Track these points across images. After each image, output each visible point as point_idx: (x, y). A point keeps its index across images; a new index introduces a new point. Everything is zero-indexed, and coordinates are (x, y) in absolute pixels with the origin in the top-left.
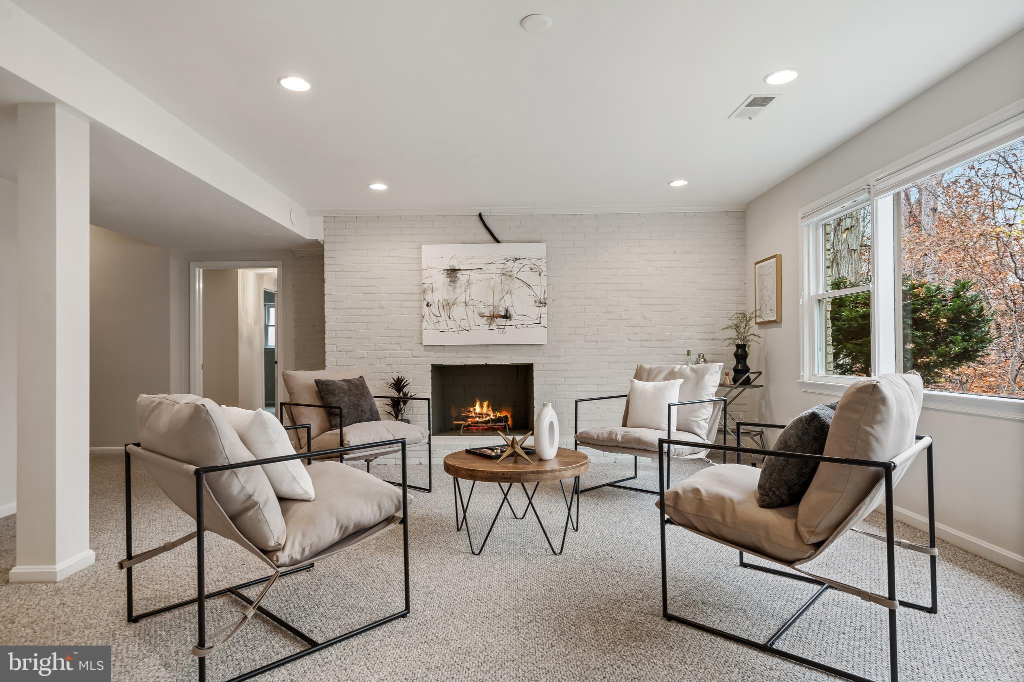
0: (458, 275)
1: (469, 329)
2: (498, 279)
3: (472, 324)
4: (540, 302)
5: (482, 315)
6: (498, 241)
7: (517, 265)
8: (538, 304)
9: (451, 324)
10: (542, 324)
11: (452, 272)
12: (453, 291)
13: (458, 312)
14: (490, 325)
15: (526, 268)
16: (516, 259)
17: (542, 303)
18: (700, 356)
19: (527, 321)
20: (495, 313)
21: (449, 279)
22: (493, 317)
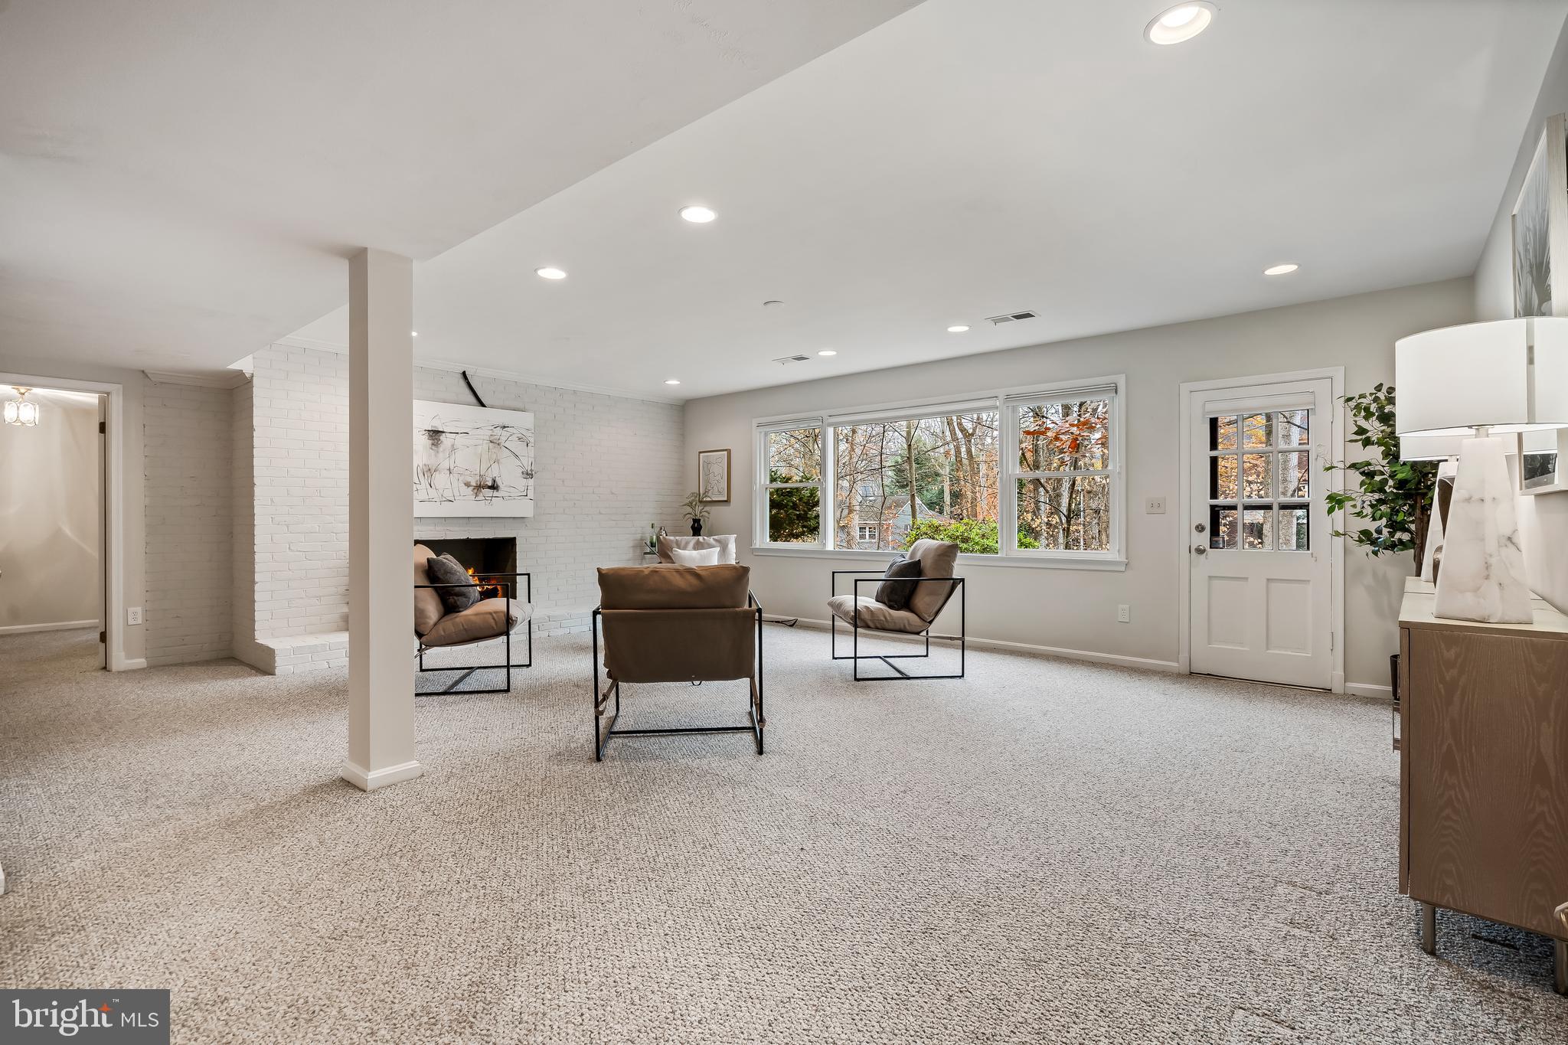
0: (441, 438)
1: (452, 499)
2: (485, 447)
3: (457, 493)
4: (527, 474)
5: (468, 485)
6: (483, 405)
7: (505, 433)
8: (525, 476)
9: (432, 493)
10: (529, 497)
11: (435, 434)
12: (436, 456)
13: (440, 479)
14: (476, 496)
15: (514, 438)
16: (505, 427)
17: (529, 475)
18: (661, 529)
19: (515, 493)
20: (482, 483)
21: (431, 442)
22: (479, 487)
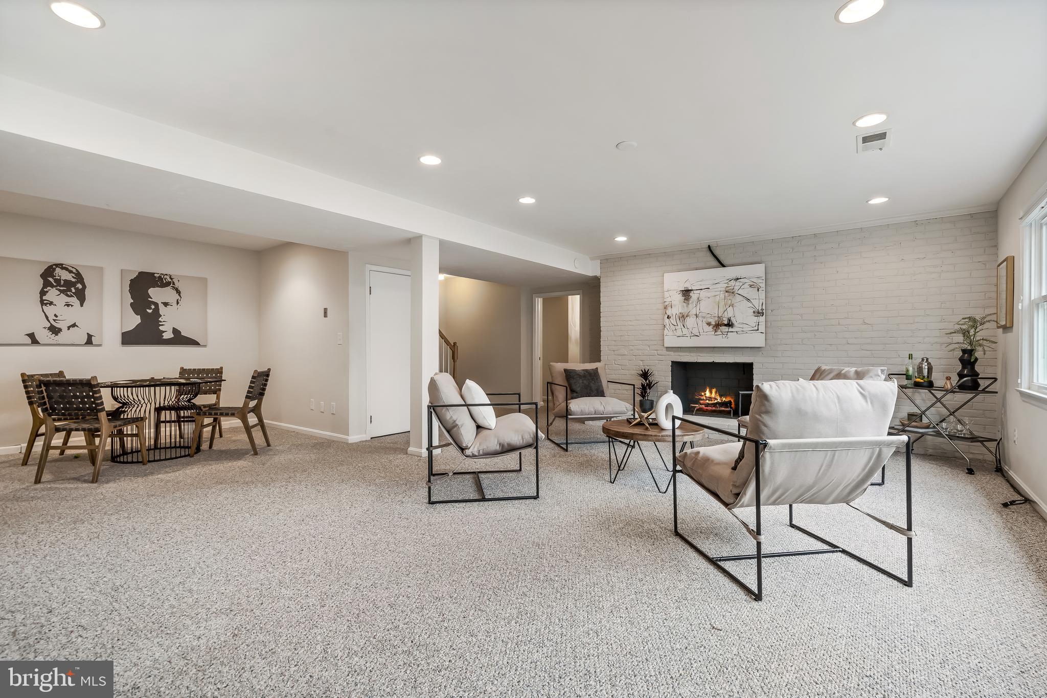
0: (691, 294)
1: (698, 335)
2: (722, 296)
3: (701, 331)
4: (758, 313)
5: (709, 324)
6: (723, 266)
7: (738, 284)
8: (756, 314)
9: (685, 331)
10: (760, 331)
11: (686, 293)
12: (687, 306)
13: (690, 322)
14: (715, 332)
15: (746, 286)
16: (738, 279)
17: (759, 313)
18: (923, 360)
19: (746, 328)
20: (720, 323)
21: (684, 298)
22: (718, 326)
